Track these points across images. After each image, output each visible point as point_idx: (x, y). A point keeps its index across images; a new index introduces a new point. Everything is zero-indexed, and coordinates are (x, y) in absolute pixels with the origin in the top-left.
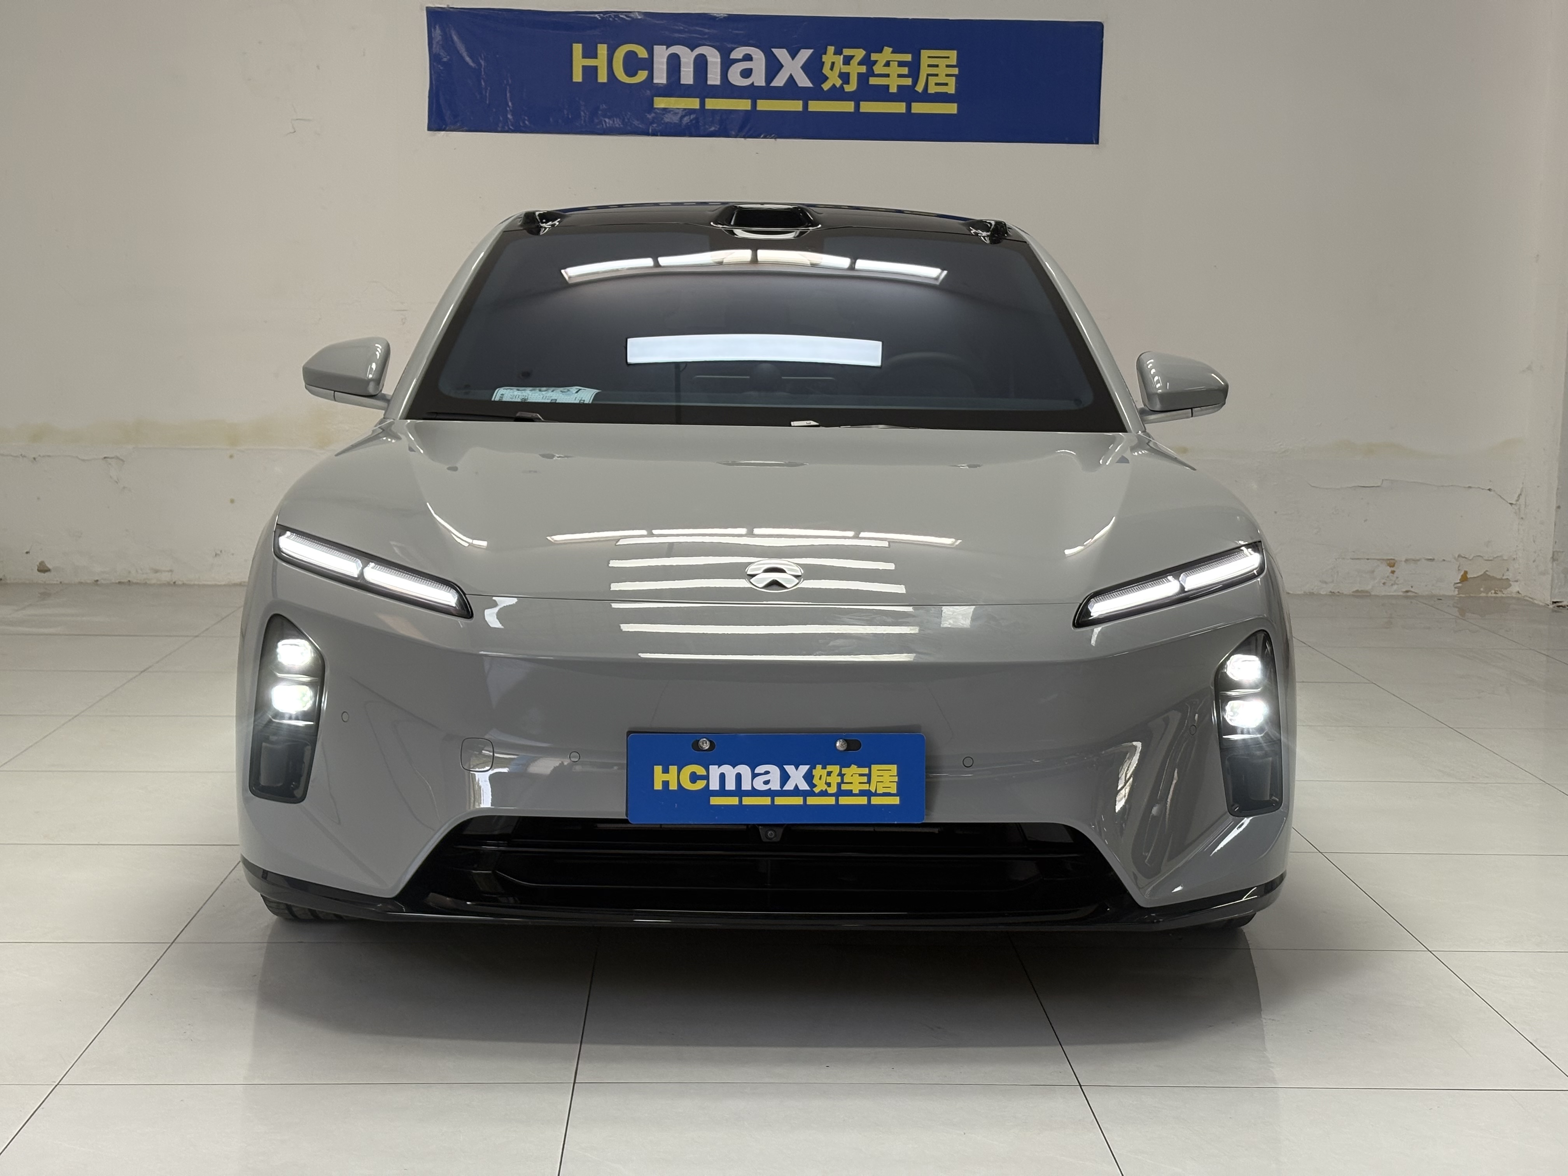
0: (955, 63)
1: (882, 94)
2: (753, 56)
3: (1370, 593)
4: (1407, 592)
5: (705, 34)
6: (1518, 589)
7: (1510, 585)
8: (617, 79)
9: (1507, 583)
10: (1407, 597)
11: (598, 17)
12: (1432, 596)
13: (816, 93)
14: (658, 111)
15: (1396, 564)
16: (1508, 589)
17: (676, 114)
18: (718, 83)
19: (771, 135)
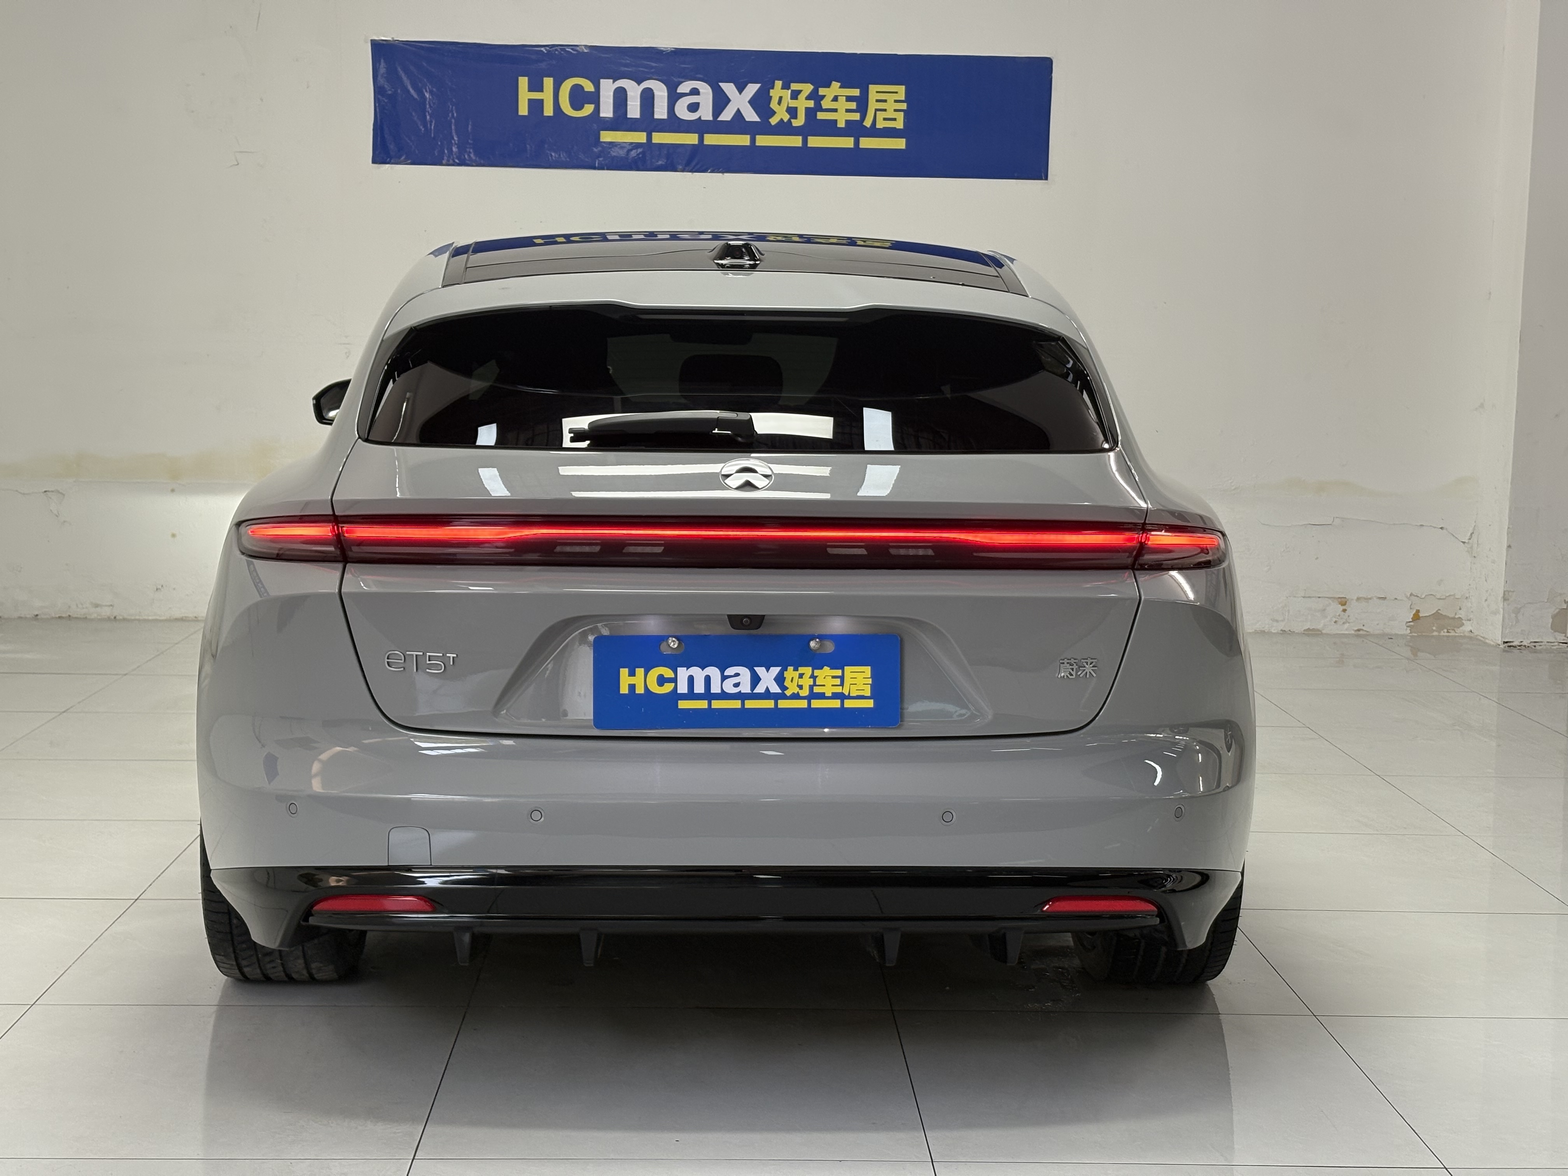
0: (903, 99)
1: (830, 128)
2: (701, 90)
3: (1321, 631)
4: (1359, 630)
5: (652, 67)
6: (1470, 628)
7: (1463, 624)
8: (563, 112)
9: (1458, 622)
10: (1358, 636)
11: (544, 50)
12: (1383, 635)
13: (764, 128)
14: (605, 145)
15: (1348, 602)
16: (1461, 628)
17: (622, 148)
18: (665, 116)
19: (719, 169)
